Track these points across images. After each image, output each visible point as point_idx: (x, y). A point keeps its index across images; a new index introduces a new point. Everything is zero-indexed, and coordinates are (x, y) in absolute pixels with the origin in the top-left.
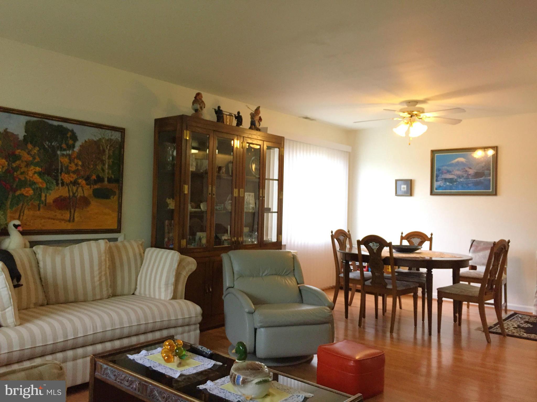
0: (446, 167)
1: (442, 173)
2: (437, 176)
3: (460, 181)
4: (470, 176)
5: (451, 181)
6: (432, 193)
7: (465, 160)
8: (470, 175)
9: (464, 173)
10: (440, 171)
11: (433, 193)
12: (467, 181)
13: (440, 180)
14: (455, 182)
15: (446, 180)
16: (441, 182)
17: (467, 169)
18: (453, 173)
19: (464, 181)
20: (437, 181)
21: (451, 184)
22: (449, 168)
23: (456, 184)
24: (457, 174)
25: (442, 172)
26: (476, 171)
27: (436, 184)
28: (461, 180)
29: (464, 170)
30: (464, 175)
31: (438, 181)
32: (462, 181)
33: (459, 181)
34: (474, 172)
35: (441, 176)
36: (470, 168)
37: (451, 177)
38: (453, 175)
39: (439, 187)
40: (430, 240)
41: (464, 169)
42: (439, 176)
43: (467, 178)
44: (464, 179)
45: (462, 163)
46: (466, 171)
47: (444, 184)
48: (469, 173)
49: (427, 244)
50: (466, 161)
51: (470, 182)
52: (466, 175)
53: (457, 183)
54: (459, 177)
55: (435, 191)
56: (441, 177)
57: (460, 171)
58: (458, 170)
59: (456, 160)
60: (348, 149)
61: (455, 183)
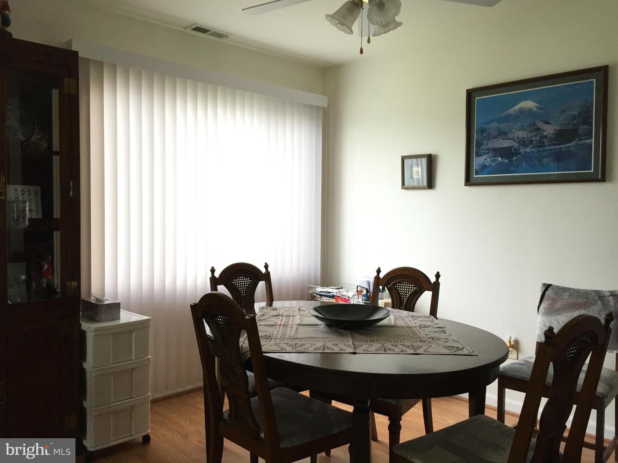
0: (495, 125)
1: (489, 138)
2: (479, 145)
3: (526, 152)
4: (546, 140)
5: (507, 153)
6: (469, 181)
7: (536, 104)
8: (546, 137)
9: (533, 134)
10: (485, 134)
11: (472, 181)
12: (540, 151)
13: (485, 154)
14: (513, 155)
15: (497, 152)
16: (485, 157)
17: (540, 125)
18: (510, 136)
19: (533, 152)
20: (478, 155)
21: (506, 161)
22: (503, 126)
23: (517, 160)
24: (518, 138)
25: (489, 135)
26: (558, 128)
27: (477, 162)
28: (528, 150)
29: (535, 127)
30: (533, 138)
31: (481, 155)
32: (528, 153)
33: (523, 154)
34: (555, 130)
35: (487, 145)
36: (547, 123)
37: (506, 144)
38: (511, 139)
39: (483, 168)
40: (435, 288)
41: (534, 124)
42: (483, 144)
43: (541, 144)
44: (534, 147)
45: (529, 112)
46: (538, 129)
47: (493, 161)
48: (545, 134)
49: (426, 297)
50: (537, 107)
51: (545, 154)
52: (538, 138)
53: (519, 156)
54: (524, 143)
55: (475, 176)
56: (487, 147)
57: (526, 130)
58: (522, 129)
59: (518, 107)
60: (321, 101)
61: (515, 158)
